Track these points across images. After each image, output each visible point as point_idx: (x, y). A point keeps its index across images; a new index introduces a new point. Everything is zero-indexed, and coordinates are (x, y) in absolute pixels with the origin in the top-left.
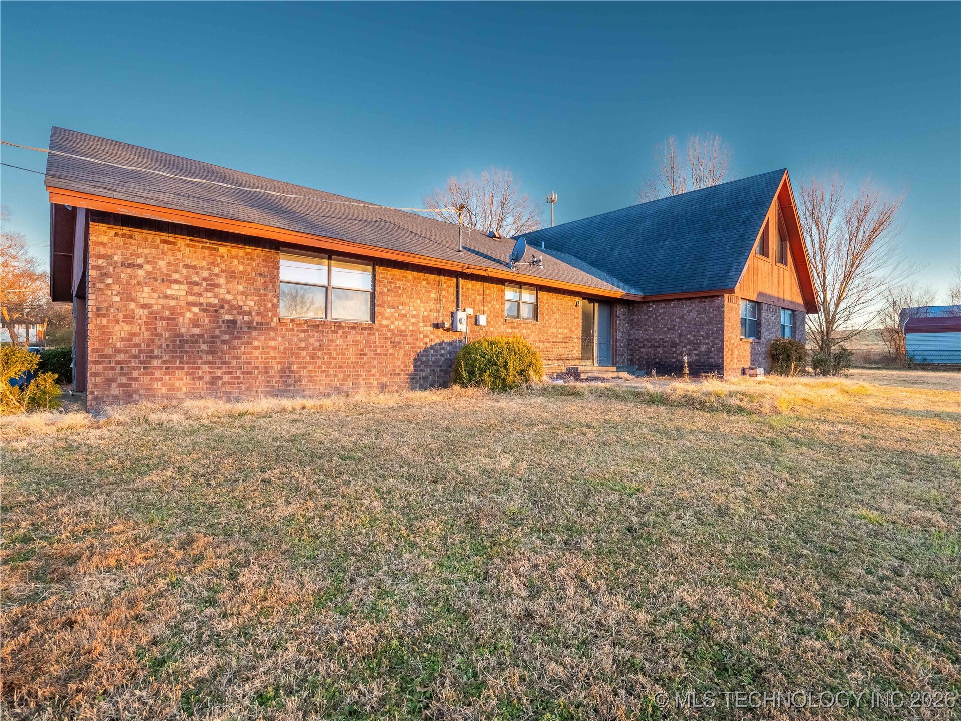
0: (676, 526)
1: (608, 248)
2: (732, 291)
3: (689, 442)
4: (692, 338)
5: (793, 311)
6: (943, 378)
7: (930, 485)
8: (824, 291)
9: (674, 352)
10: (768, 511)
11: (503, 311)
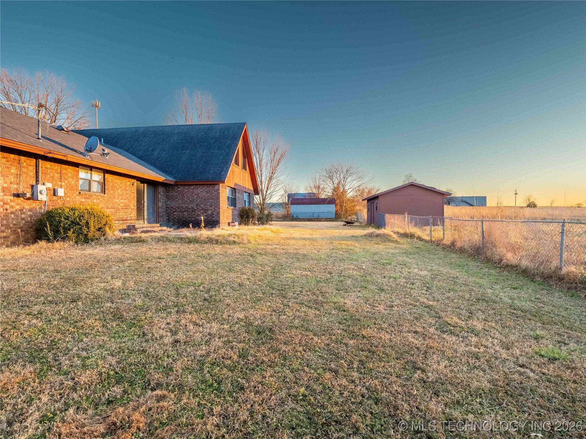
0: (225, 294)
1: (150, 149)
2: (223, 182)
3: (217, 259)
4: (203, 207)
5: (249, 193)
6: (303, 224)
7: (306, 263)
8: (261, 184)
9: (194, 215)
10: (257, 281)
11: (77, 186)
